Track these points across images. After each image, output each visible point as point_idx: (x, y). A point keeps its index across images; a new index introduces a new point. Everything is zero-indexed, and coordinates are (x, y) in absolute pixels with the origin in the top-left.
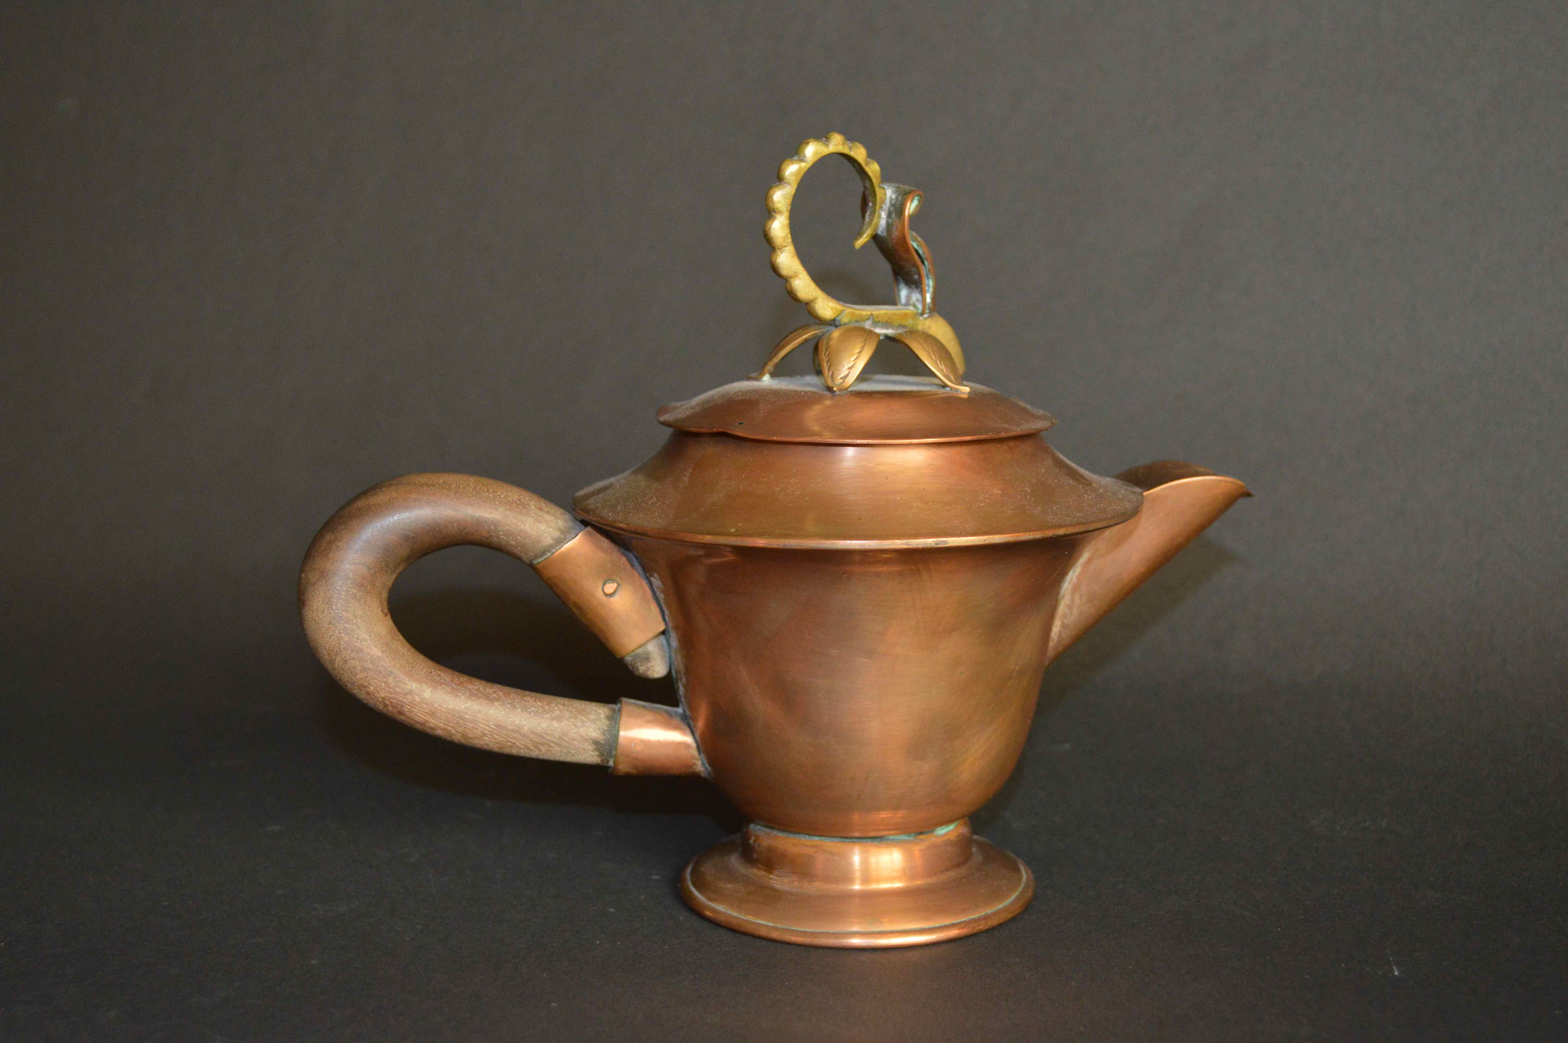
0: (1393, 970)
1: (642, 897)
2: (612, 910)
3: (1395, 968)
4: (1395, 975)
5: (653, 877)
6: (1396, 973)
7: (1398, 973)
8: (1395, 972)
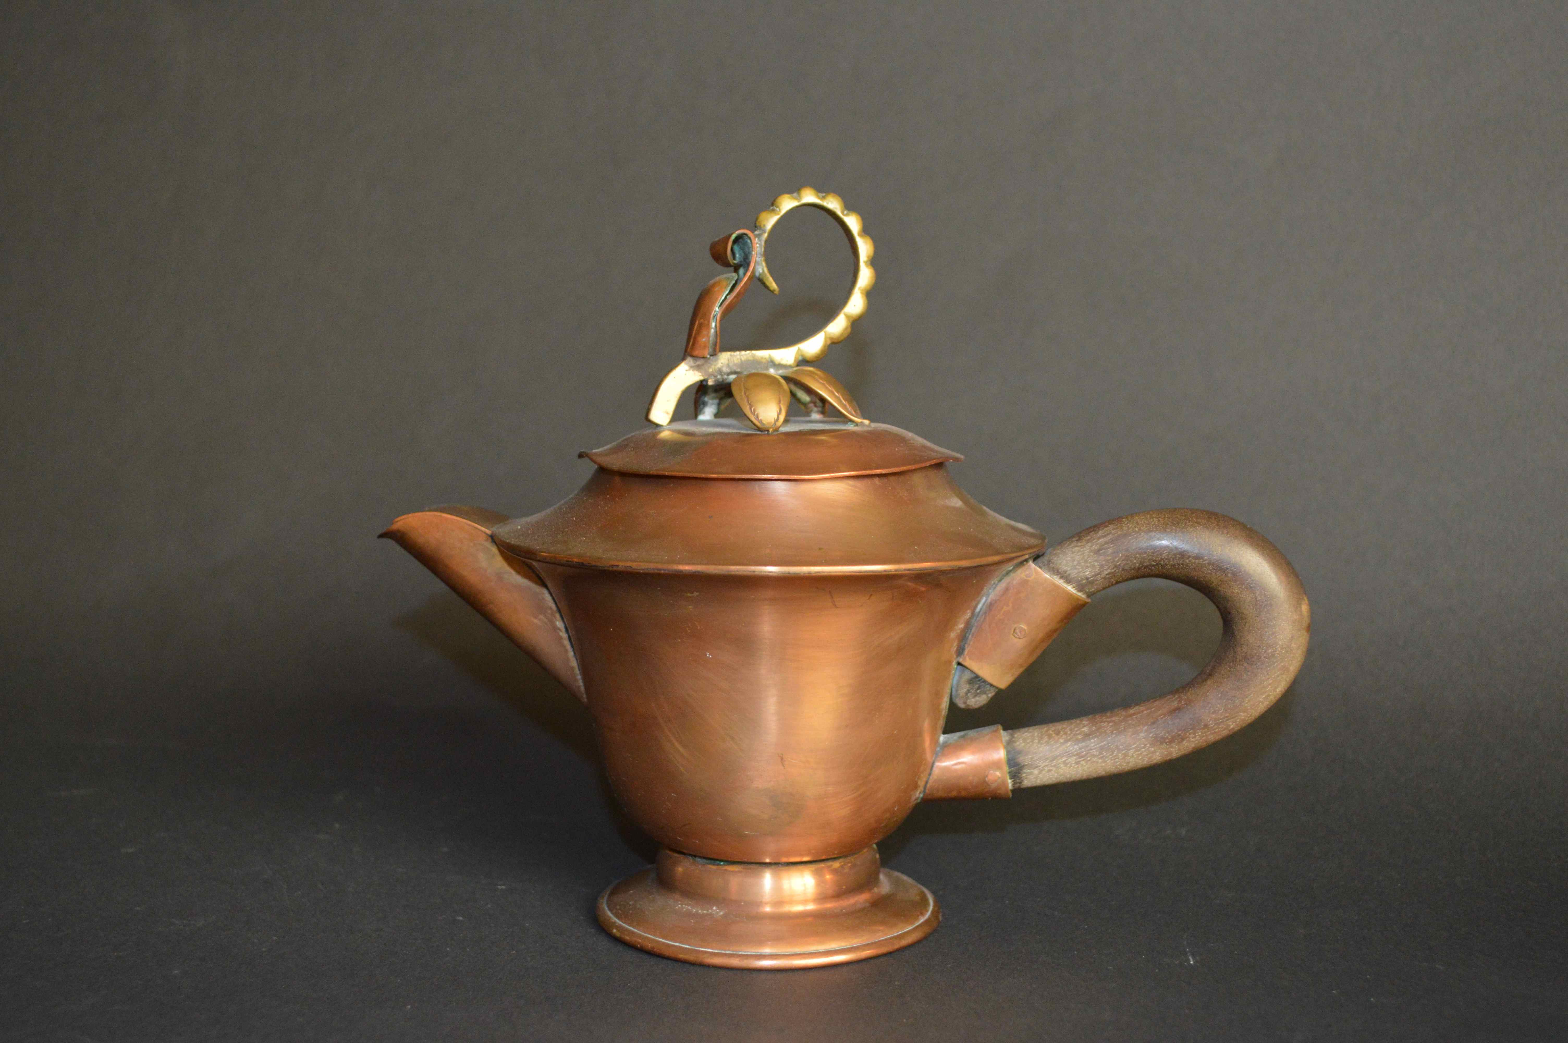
0: (1189, 960)
1: (489, 906)
2: (461, 918)
3: (1190, 958)
4: (1191, 964)
5: (499, 887)
6: (1192, 963)
7: (1194, 962)
8: (1191, 961)
